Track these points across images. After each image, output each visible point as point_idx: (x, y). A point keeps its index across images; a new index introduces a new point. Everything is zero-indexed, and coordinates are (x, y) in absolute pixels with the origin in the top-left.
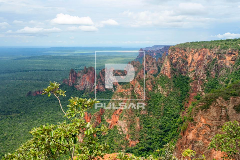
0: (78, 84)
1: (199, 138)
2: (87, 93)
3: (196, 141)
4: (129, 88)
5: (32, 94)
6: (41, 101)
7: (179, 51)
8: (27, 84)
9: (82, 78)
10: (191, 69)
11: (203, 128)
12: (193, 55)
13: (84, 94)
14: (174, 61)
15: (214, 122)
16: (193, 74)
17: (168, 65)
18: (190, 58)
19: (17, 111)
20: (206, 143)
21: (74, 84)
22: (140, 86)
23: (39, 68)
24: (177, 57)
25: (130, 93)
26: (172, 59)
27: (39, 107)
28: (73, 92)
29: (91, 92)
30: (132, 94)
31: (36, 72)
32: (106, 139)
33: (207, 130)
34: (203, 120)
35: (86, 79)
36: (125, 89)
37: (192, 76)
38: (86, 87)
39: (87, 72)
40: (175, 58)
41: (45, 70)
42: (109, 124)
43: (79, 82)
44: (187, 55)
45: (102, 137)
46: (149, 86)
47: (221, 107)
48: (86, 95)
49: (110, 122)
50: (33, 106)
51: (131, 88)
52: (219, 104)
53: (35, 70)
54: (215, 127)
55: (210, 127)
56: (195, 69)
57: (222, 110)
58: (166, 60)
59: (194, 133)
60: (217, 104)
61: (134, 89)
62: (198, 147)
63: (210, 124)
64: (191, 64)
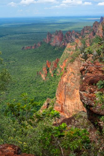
0: (52, 42)
1: (69, 81)
2: (57, 48)
3: (67, 83)
4: (74, 45)
5: (24, 49)
6: (29, 53)
8: (24, 42)
9: (54, 38)
11: (70, 74)
13: (56, 48)
15: (76, 71)
17: (101, 29)
19: (14, 59)
20: (72, 85)
21: (50, 42)
22: (81, 44)
23: (35, 31)
25: (75, 48)
27: (27, 57)
28: (49, 47)
29: (60, 47)
30: (76, 49)
31: (32, 34)
32: (59, 78)
33: (73, 76)
34: (71, 69)
35: (57, 39)
36: (72, 46)
38: (57, 44)
39: (57, 34)
41: (38, 33)
42: (61, 69)
43: (53, 41)
45: (56, 77)
46: (87, 43)
49: (62, 67)
50: (24, 56)
53: (32, 33)
54: (76, 74)
55: (74, 74)
58: (100, 25)
59: (66, 78)
60: (79, 59)
61: (77, 46)
62: (68, 87)
63: (74, 72)
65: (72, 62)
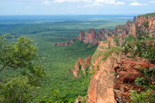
0: (85, 40)
1: (101, 79)
2: (90, 46)
3: (99, 81)
4: (107, 43)
5: (57, 46)
6: (62, 50)
7: (143, 18)
8: (57, 39)
9: (88, 36)
10: (151, 31)
11: (103, 72)
12: (152, 21)
14: (139, 25)
15: (109, 69)
16: (152, 34)
17: (134, 28)
18: (150, 23)
19: (46, 55)
20: (104, 83)
21: (82, 40)
22: (114, 42)
24: (142, 23)
25: (107, 46)
26: (138, 24)
27: (60, 53)
28: (82, 44)
29: (93, 45)
30: (109, 47)
31: (65, 31)
32: (91, 75)
33: (105, 74)
34: (103, 67)
35: (90, 37)
36: (105, 44)
37: (151, 36)
38: (90, 41)
39: (90, 32)
40: (140, 23)
41: (71, 30)
43: (85, 38)
44: (149, 21)
45: (89, 74)
46: (120, 42)
47: (114, 59)
48: (89, 47)
49: (94, 65)
50: (56, 53)
51: (108, 43)
52: (113, 57)
53: (65, 30)
54: (109, 72)
55: (106, 72)
56: (153, 30)
57: (114, 60)
58: (133, 24)
59: (98, 76)
60: (111, 57)
61: (110, 44)
62: (100, 85)
63: (107, 70)
64: (151, 27)
65: (105, 59)
